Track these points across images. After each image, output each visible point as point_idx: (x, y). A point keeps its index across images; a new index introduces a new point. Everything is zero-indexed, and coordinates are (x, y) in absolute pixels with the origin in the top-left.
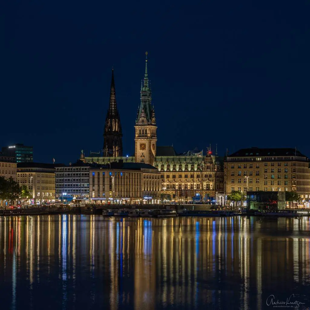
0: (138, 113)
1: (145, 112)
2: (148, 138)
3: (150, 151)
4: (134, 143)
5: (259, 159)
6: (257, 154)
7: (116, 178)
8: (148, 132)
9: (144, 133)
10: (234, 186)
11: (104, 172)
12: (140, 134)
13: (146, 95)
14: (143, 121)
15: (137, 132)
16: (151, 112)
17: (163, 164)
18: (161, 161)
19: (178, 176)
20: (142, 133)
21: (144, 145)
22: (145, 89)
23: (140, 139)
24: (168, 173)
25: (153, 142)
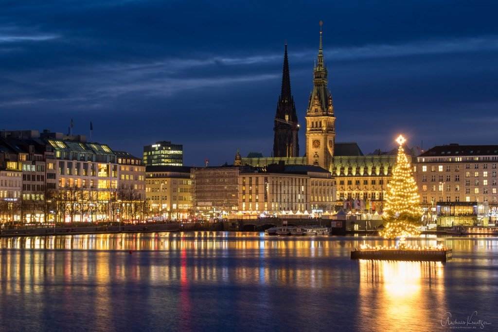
0: (311, 100)
1: (320, 98)
2: (323, 133)
3: (326, 149)
4: (305, 139)
5: (458, 158)
6: (457, 153)
7: (272, 185)
8: (323, 124)
9: (318, 126)
10: (426, 195)
11: (257, 178)
12: (313, 127)
13: (321, 77)
14: (316, 111)
15: (309, 125)
16: (327, 99)
17: (343, 166)
18: (341, 162)
19: (363, 182)
20: (315, 126)
21: (318, 142)
22: (319, 69)
23: (312, 134)
24: (350, 179)
25: (330, 137)
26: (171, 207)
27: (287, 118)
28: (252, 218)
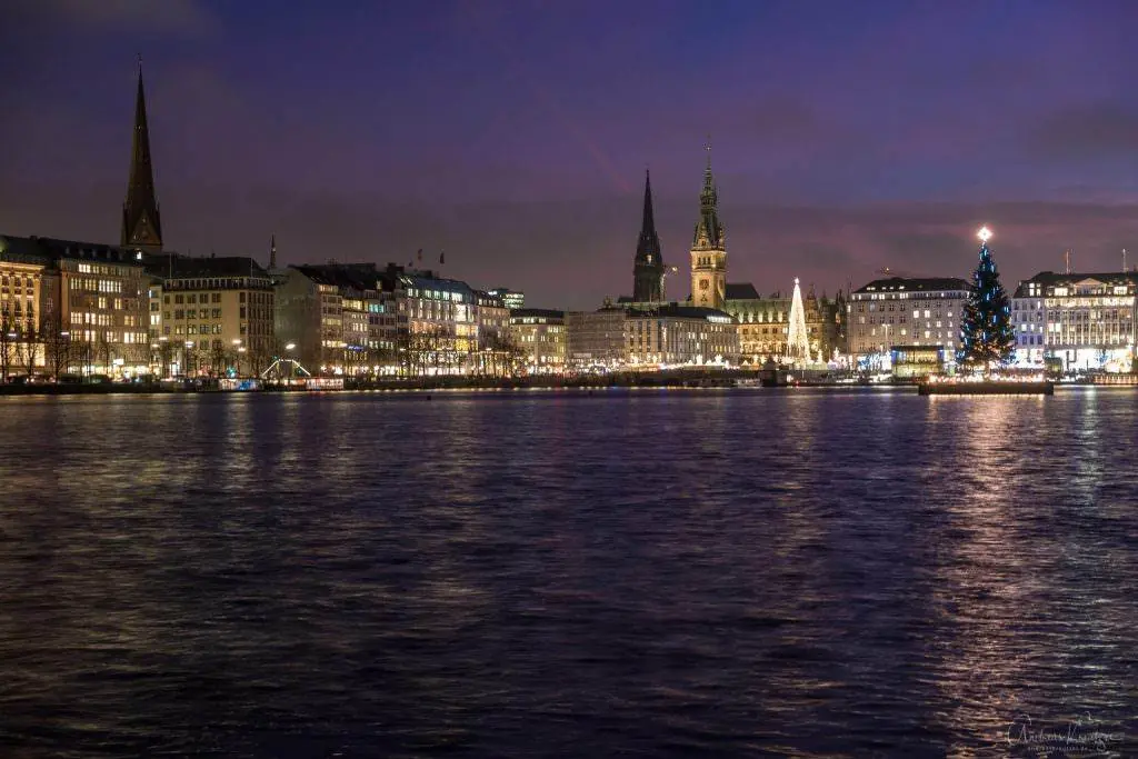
0: (696, 231)
1: (708, 229)
2: (712, 271)
3: (716, 291)
4: (690, 279)
5: (904, 295)
6: (902, 288)
7: (668, 330)
8: (713, 261)
9: (707, 262)
11: (648, 322)
12: (700, 264)
13: (708, 203)
14: (704, 244)
15: (695, 261)
16: (716, 230)
19: (762, 330)
20: (702, 262)
21: (707, 282)
23: (698, 273)
24: (746, 327)
25: (721, 277)
26: (539, 361)
27: (650, 258)
28: (650, 370)
